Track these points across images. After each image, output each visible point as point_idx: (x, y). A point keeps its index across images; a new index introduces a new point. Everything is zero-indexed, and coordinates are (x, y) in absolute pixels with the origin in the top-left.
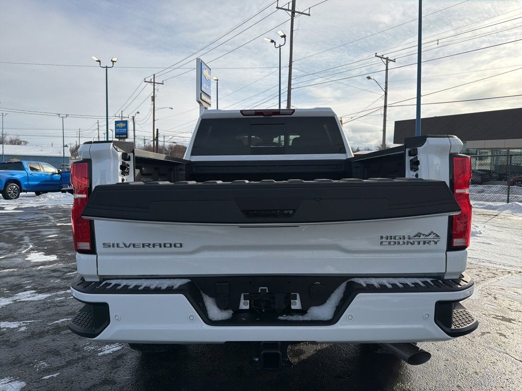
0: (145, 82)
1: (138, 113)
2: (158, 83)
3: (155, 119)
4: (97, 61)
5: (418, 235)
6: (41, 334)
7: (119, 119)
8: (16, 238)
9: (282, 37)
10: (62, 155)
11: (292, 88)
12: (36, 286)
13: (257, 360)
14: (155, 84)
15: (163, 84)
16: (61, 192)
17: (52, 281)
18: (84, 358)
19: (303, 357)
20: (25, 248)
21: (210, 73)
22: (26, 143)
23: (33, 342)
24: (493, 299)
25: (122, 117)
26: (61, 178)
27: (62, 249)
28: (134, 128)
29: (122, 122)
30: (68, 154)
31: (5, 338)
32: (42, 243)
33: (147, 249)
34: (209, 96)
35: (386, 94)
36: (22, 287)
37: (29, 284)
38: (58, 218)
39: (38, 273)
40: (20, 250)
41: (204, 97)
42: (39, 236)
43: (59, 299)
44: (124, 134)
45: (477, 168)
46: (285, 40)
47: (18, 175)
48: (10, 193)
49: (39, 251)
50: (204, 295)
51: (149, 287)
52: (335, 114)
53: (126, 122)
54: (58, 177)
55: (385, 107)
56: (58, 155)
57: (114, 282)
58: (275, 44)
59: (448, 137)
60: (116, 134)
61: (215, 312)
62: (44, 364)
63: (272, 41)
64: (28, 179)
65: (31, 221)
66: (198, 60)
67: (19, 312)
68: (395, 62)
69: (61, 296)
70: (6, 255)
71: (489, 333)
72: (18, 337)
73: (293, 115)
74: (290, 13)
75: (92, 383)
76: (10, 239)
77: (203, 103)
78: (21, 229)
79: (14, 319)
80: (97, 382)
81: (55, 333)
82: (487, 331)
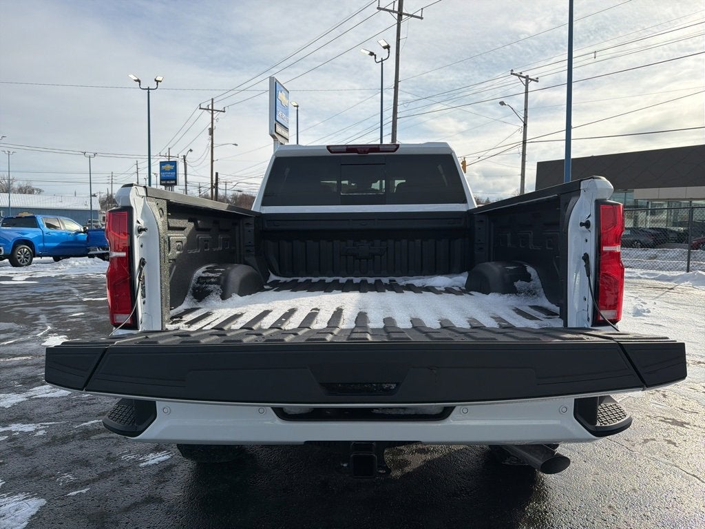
0: (200, 108)
2: (218, 111)
3: (214, 159)
4: (136, 81)
6: (65, 440)
7: (166, 160)
8: (28, 317)
9: (385, 48)
10: (89, 208)
11: (398, 116)
13: (345, 465)
14: (214, 112)
15: (224, 112)
16: (87, 257)
18: (121, 469)
19: (407, 469)
20: (42, 330)
21: (287, 97)
22: (40, 191)
23: (54, 449)
24: (662, 397)
25: (169, 156)
26: (87, 238)
27: (91, 331)
28: (186, 171)
29: (169, 162)
30: (97, 206)
31: (18, 445)
32: (63, 324)
34: (286, 129)
35: (525, 125)
36: (37, 381)
38: (84, 291)
40: (35, 332)
41: (279, 129)
42: (59, 315)
44: (172, 180)
45: (648, 226)
46: (389, 52)
47: (30, 233)
48: (19, 258)
49: (60, 334)
52: (452, 152)
53: (174, 163)
54: (83, 236)
55: (524, 142)
56: (84, 207)
58: (375, 58)
60: (161, 180)
62: (69, 477)
63: (372, 54)
64: (43, 239)
65: (49, 295)
66: (271, 79)
67: (36, 411)
68: (537, 81)
70: (16, 338)
71: (654, 440)
72: (35, 443)
73: (397, 152)
74: (396, 15)
75: (132, 500)
76: (21, 318)
77: (279, 137)
78: (36, 306)
79: (30, 420)
80: (139, 499)
81: (83, 439)
82: (652, 437)
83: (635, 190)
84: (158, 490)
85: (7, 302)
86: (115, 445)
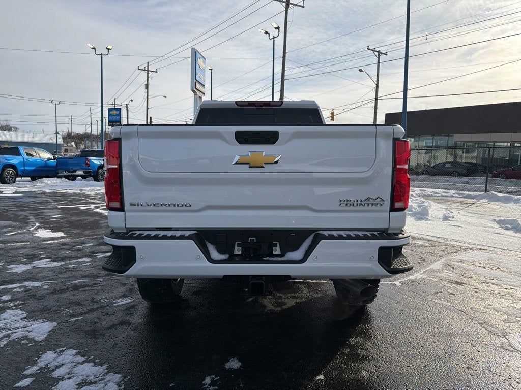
0: (139, 69)
1: (132, 100)
2: (152, 71)
3: (149, 107)
4: (92, 48)
5: (368, 199)
6: (63, 291)
7: (112, 107)
8: (21, 218)
9: (276, 28)
10: (55, 142)
11: (285, 79)
12: (50, 256)
13: (246, 290)
14: (149, 72)
15: (157, 72)
16: (56, 178)
17: (63, 252)
18: (102, 307)
19: (284, 307)
20: (33, 226)
21: (204, 63)
22: (16, 129)
23: (56, 296)
24: (452, 269)
25: (115, 105)
26: (57, 163)
27: (67, 227)
28: (128, 116)
29: (115, 109)
30: (60, 141)
31: (32, 294)
32: (47, 222)
33: (164, 207)
34: (203, 86)
35: (377, 86)
36: (37, 257)
37: (43, 254)
38: (58, 201)
39: (49, 246)
40: (27, 228)
41: (198, 86)
42: (43, 216)
43: (72, 266)
44: (118, 122)
45: (464, 161)
46: (279, 32)
47: (14, 160)
48: (6, 178)
49: (46, 228)
50: (207, 243)
51: (166, 235)
52: (318, 107)
53: (119, 110)
54: (53, 163)
55: (376, 99)
56: (50, 142)
57: (138, 233)
58: (269, 36)
59: (392, 125)
60: (109, 122)
61: (215, 255)
62: (70, 311)
63: (266, 33)
64: (24, 164)
65: (32, 204)
66: (193, 49)
67: (40, 275)
68: (387, 55)
69: (74, 263)
70: (15, 231)
71: (442, 292)
72: (43, 293)
73: (281, 107)
74: (285, 4)
75: (112, 323)
76: (16, 218)
77: (198, 93)
78: (25, 211)
79: (37, 280)
80: (116, 323)
81: (75, 290)
82: (441, 291)
83: (455, 135)
84: (127, 318)
85: (3, 208)
86: (96, 294)
